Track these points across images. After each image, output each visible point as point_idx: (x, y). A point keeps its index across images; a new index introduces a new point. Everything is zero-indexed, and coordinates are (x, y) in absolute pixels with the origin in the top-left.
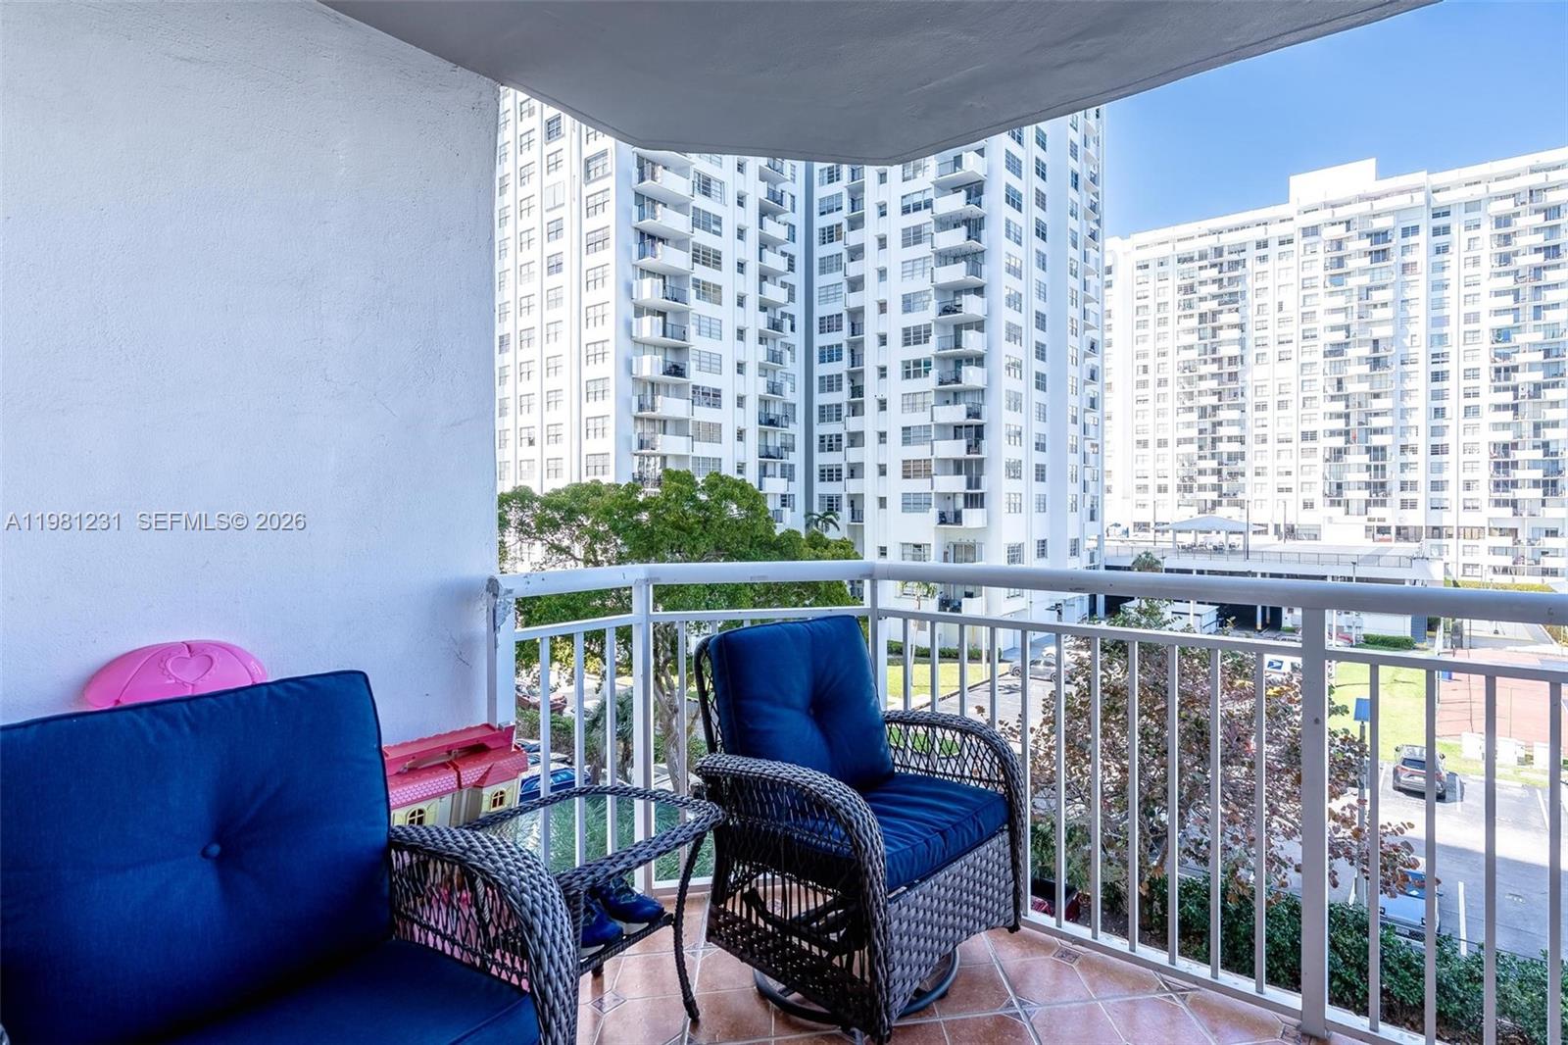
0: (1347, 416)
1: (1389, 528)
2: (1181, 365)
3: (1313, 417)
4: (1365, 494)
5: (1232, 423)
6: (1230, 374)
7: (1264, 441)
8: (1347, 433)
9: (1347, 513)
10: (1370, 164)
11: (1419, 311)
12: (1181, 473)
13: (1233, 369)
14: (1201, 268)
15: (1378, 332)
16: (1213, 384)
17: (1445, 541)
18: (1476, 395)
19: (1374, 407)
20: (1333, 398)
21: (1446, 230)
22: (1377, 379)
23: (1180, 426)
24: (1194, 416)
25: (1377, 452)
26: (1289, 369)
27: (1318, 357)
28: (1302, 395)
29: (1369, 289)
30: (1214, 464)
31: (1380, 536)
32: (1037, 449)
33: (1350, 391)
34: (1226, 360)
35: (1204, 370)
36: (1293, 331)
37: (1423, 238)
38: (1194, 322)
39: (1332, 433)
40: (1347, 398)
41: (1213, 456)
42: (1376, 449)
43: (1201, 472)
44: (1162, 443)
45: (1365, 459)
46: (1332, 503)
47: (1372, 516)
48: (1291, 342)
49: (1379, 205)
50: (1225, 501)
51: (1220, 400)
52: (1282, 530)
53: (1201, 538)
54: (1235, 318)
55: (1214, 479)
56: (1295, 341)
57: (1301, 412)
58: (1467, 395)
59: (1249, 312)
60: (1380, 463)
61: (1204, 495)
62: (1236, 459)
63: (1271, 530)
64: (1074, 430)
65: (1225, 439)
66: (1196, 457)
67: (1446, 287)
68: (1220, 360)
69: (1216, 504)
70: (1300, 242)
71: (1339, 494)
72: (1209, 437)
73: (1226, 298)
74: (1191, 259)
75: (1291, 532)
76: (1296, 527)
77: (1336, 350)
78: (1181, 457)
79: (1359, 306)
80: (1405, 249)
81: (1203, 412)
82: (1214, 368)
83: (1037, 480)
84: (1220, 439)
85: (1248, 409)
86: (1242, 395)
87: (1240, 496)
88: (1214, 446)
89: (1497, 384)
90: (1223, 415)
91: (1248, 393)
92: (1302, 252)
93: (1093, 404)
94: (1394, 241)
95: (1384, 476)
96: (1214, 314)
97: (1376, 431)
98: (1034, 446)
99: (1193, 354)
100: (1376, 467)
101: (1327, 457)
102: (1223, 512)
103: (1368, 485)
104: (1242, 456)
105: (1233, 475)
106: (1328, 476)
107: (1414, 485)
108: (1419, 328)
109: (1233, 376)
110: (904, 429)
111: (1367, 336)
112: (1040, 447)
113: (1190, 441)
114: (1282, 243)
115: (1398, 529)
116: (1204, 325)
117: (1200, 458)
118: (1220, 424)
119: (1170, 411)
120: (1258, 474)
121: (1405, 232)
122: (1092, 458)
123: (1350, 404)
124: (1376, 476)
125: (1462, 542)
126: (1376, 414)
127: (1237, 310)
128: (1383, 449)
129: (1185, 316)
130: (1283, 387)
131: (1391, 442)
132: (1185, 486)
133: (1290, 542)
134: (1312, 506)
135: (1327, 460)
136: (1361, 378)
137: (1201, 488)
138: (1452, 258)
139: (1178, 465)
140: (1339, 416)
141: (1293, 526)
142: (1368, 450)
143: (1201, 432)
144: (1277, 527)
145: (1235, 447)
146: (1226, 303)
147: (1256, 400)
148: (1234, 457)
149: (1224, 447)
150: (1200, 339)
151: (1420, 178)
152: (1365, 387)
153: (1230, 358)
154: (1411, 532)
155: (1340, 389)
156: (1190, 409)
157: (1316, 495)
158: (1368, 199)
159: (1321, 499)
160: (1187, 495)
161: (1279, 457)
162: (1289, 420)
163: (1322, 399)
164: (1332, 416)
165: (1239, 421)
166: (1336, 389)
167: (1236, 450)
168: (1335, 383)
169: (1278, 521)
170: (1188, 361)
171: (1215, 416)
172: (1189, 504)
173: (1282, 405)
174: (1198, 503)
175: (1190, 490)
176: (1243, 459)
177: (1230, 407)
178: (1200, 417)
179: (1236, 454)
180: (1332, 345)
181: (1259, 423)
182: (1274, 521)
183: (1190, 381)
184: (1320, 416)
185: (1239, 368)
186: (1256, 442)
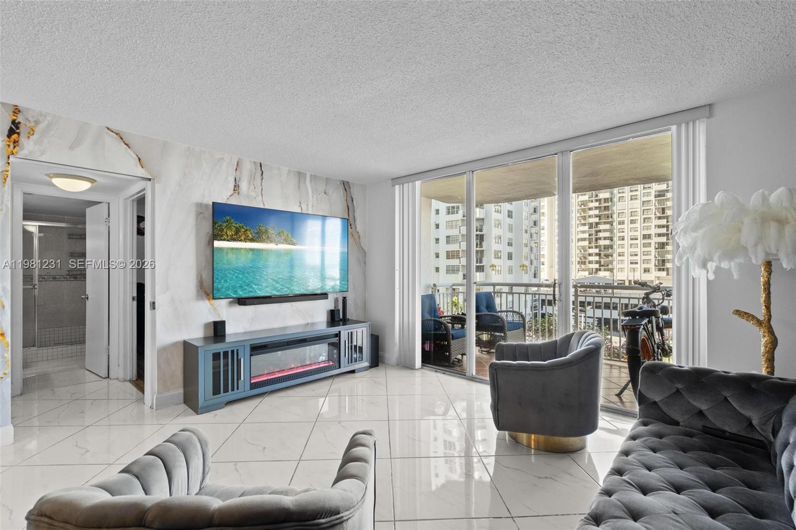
0: (667, 227)
2: (580, 203)
3: (649, 227)
5: (605, 231)
6: (605, 207)
7: (623, 239)
8: (667, 235)
9: (668, 274)
12: (579, 255)
13: (606, 205)
16: (597, 212)
20: (660, 218)
23: (579, 233)
24: (586, 228)
26: (637, 204)
27: (652, 198)
28: (643, 217)
30: (597, 251)
32: (508, 245)
33: (668, 214)
34: (603, 201)
35: (591, 205)
39: (660, 235)
40: (667, 217)
41: (596, 247)
43: (590, 255)
46: (660, 270)
48: (637, 190)
50: (602, 268)
51: (600, 220)
55: (597, 258)
56: (639, 190)
57: (643, 225)
61: (591, 266)
62: (608, 248)
63: (627, 282)
64: (527, 236)
65: (602, 239)
66: (587, 248)
68: (600, 200)
69: (597, 270)
71: (663, 265)
72: (594, 237)
77: (660, 194)
78: (579, 248)
81: (591, 226)
82: (597, 204)
83: (508, 259)
84: (600, 239)
85: (615, 224)
86: (611, 217)
87: (610, 266)
88: (596, 242)
90: (601, 227)
91: (615, 216)
93: (535, 223)
101: (657, 247)
102: (602, 274)
104: (611, 247)
105: (607, 256)
106: (657, 256)
110: (447, 237)
112: (510, 244)
113: (584, 239)
117: (589, 248)
118: (600, 231)
119: (574, 226)
120: (619, 255)
122: (534, 250)
123: (669, 220)
130: (633, 213)
132: (582, 262)
134: (649, 271)
137: (590, 262)
139: (578, 252)
140: (663, 226)
143: (590, 235)
144: (630, 281)
145: (607, 242)
147: (619, 219)
148: (607, 247)
149: (602, 243)
153: (605, 199)
155: (663, 213)
156: (584, 225)
157: (652, 266)
159: (654, 268)
160: (582, 265)
161: (631, 247)
162: (636, 229)
163: (654, 219)
164: (659, 227)
165: (610, 230)
166: (661, 213)
167: (608, 244)
168: (661, 210)
169: (630, 279)
170: (583, 201)
171: (597, 227)
172: (584, 270)
173: (632, 222)
174: (588, 269)
175: (584, 263)
176: (612, 248)
177: (605, 223)
178: (589, 228)
179: (608, 245)
180: (659, 191)
181: (620, 230)
182: (627, 278)
183: (584, 211)
184: (653, 227)
185: (610, 204)
186: (619, 240)
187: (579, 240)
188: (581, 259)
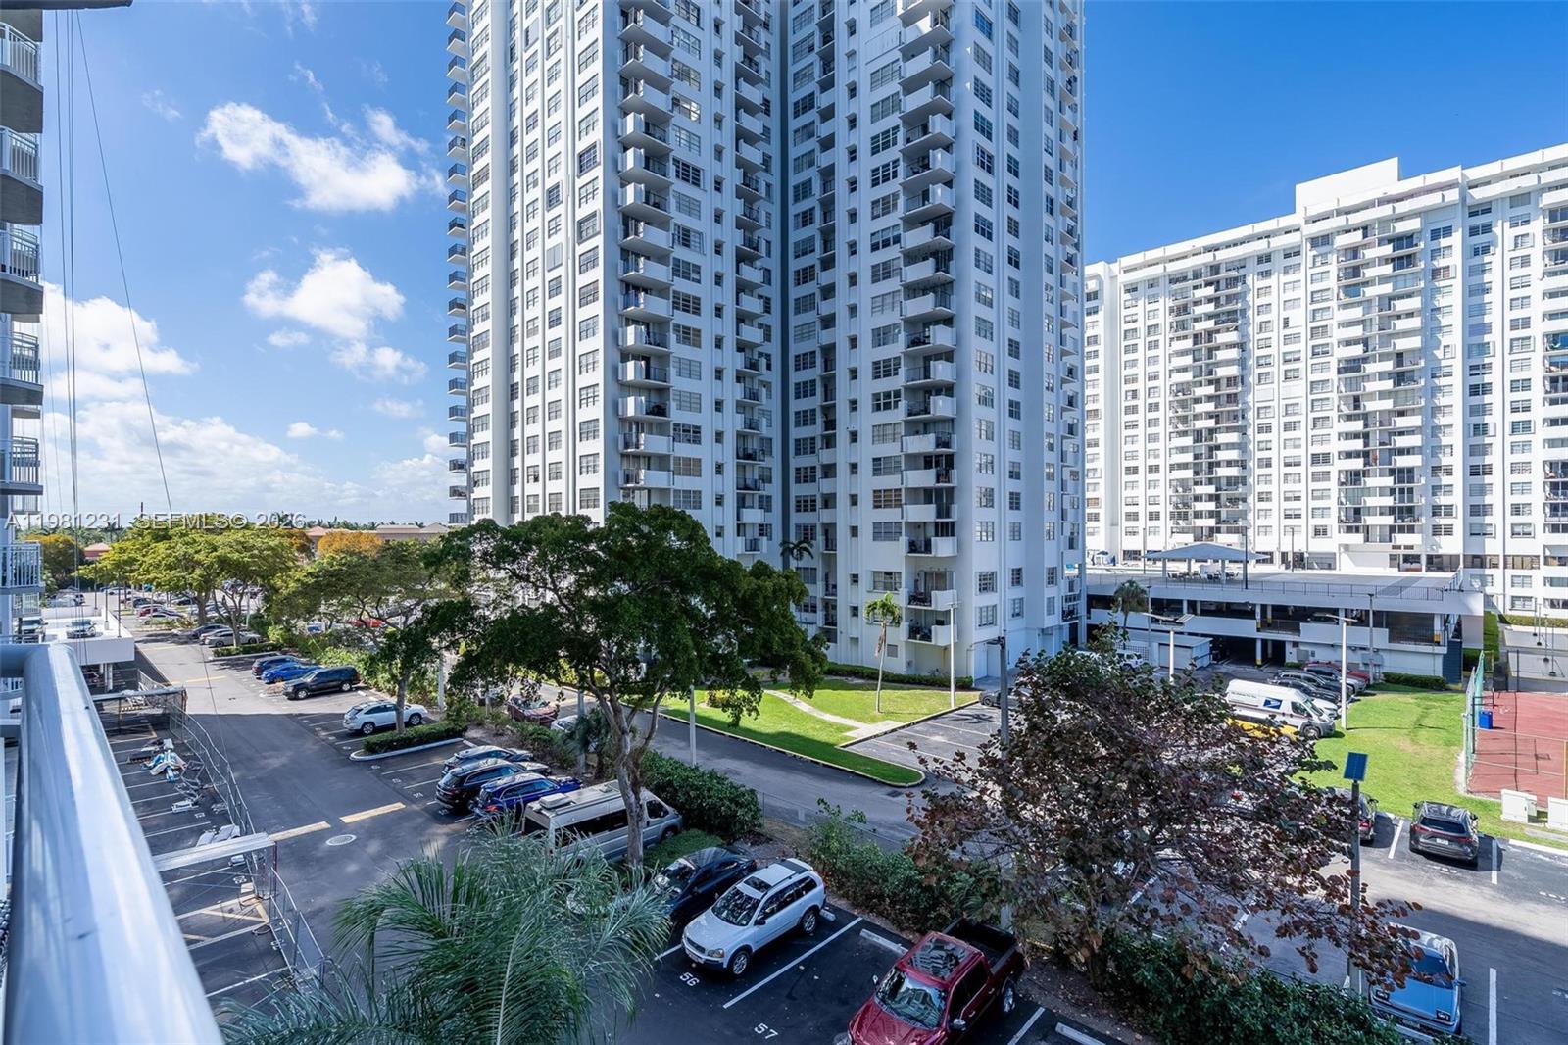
0: (1366, 436)
1: (1418, 556)
2: (1174, 388)
3: (1325, 438)
4: (1389, 520)
5: (1230, 446)
6: (1229, 396)
7: (1269, 465)
8: (1366, 454)
9: (1367, 540)
10: (1392, 165)
11: (1453, 319)
12: (1174, 499)
13: (1232, 391)
14: (1195, 288)
15: (1402, 344)
16: (1210, 407)
17: (1488, 571)
18: (1527, 409)
19: (1398, 426)
20: (1349, 418)
21: (1487, 229)
22: (1402, 396)
23: (1173, 451)
24: (1188, 441)
25: (1405, 475)
26: (1298, 389)
27: (1332, 375)
28: (1312, 415)
29: (1391, 298)
30: (1211, 489)
31: (1408, 565)
32: (1011, 477)
33: (1368, 409)
34: (1224, 383)
35: (1199, 392)
36: (1302, 347)
37: (1456, 240)
38: (1188, 344)
39: (1349, 455)
40: (1365, 416)
41: (1210, 482)
42: (1401, 470)
43: (1197, 498)
44: (1154, 469)
45: (1389, 482)
46: (1349, 530)
47: (1398, 543)
48: (1299, 359)
49: (1402, 207)
50: (1224, 527)
51: (1217, 423)
52: (1290, 558)
53: (1195, 567)
54: (1232, 337)
55: (1212, 506)
56: (1303, 358)
57: (1311, 433)
58: (1514, 410)
59: (1250, 330)
60: (1406, 485)
61: (1199, 522)
62: (1236, 484)
63: (1277, 557)
64: (1050, 457)
65: (1223, 464)
66: (1191, 483)
67: (1487, 291)
68: (1217, 382)
69: (1213, 531)
70: (1309, 253)
71: (1358, 520)
72: (1205, 461)
73: (1224, 318)
74: (1185, 279)
75: (1300, 560)
76: (1306, 555)
77: (1351, 366)
78: (1174, 483)
79: (1380, 317)
80: (1435, 253)
81: (1198, 436)
82: (1211, 390)
83: (1011, 508)
84: (1218, 464)
85: (1250, 432)
86: (1243, 417)
87: (1240, 524)
88: (1211, 471)
89: (1554, 395)
90: (1222, 438)
91: (1250, 415)
92: (1310, 264)
93: (1071, 430)
94: (1422, 245)
95: (1411, 500)
96: (1210, 334)
97: (1402, 452)
98: (1008, 474)
99: (1188, 377)
100: (1402, 491)
101: (1343, 480)
102: (1223, 539)
103: (1392, 510)
104: (1243, 481)
105: (1234, 501)
106: (1343, 500)
107: (1449, 510)
108: (1453, 338)
109: (1232, 398)
110: (874, 459)
111: (1390, 349)
112: (1015, 475)
113: (1184, 466)
114: (1287, 256)
115: (1430, 558)
116: (1199, 346)
117: (1196, 484)
118: (1218, 448)
119: (1162, 437)
120: (1261, 500)
121: (1435, 235)
122: (1070, 485)
123: (1370, 423)
124: (1402, 500)
125: (1510, 572)
126: (1401, 434)
127: (1236, 329)
128: (1411, 470)
129: (1178, 339)
130: (1290, 408)
131: (1420, 464)
132: (1179, 513)
133: (1299, 571)
134: (1325, 533)
135: (1342, 484)
136: (1383, 395)
137: (1198, 515)
138: (1494, 259)
139: (1170, 492)
140: (1356, 436)
141: (1302, 554)
142: (1392, 472)
143: (1196, 457)
144: (1284, 555)
145: (1233, 472)
146: (1223, 322)
147: (1258, 422)
148: (1232, 482)
149: (1223, 472)
150: (1194, 360)
151: (1453, 174)
152: (1388, 404)
153: (1229, 379)
154: (1446, 561)
155: (1357, 407)
156: (1184, 434)
157: (1331, 521)
158: (1388, 202)
159: (1335, 525)
160: (1180, 522)
161: (1285, 481)
162: (1297, 443)
163: (1335, 419)
164: (1348, 436)
165: (1239, 444)
166: (1352, 406)
167: (1236, 474)
168: (1352, 401)
169: (1283, 549)
170: (1182, 384)
171: (1212, 440)
172: (1183, 531)
173: (1289, 426)
174: (1193, 530)
175: (1185, 517)
176: (1244, 484)
177: (1229, 430)
178: (1195, 441)
179: (1236, 478)
180: (1348, 361)
181: (1263, 445)
182: (1278, 549)
183: (1183, 404)
184: (1334, 437)
185: (1240, 389)
186: (1259, 466)
187: (1172, 467)
188: (1177, 507)
